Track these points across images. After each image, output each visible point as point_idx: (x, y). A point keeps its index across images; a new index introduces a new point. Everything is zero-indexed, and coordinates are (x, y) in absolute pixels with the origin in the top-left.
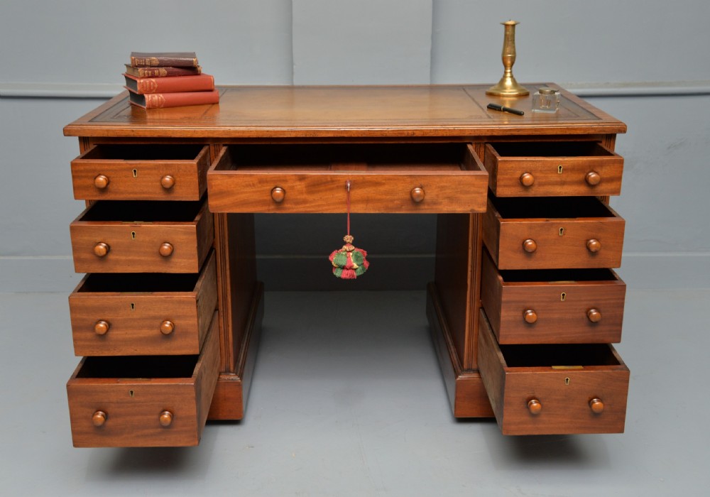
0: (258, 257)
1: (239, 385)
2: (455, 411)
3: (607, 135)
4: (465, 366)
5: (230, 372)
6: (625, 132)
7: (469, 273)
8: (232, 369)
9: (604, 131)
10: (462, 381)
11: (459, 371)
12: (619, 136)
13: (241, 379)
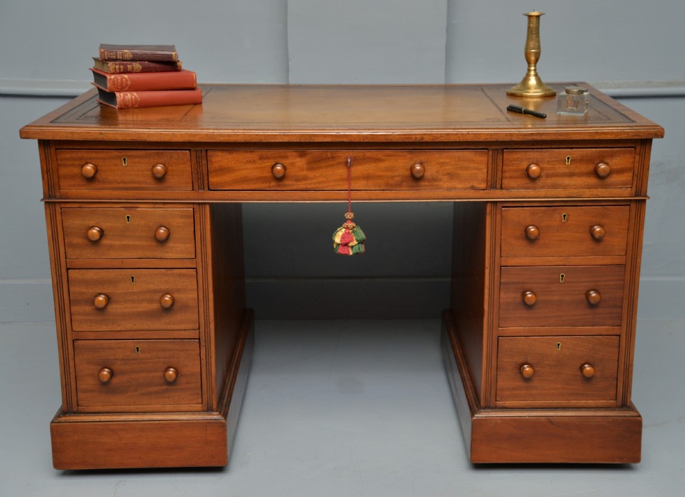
0: (247, 281)
1: (223, 426)
2: (471, 456)
3: (642, 140)
4: (482, 403)
5: (212, 411)
6: (662, 136)
7: (486, 297)
8: (215, 407)
9: (639, 136)
10: (479, 420)
11: (476, 408)
12: (655, 141)
13: (225, 419)
